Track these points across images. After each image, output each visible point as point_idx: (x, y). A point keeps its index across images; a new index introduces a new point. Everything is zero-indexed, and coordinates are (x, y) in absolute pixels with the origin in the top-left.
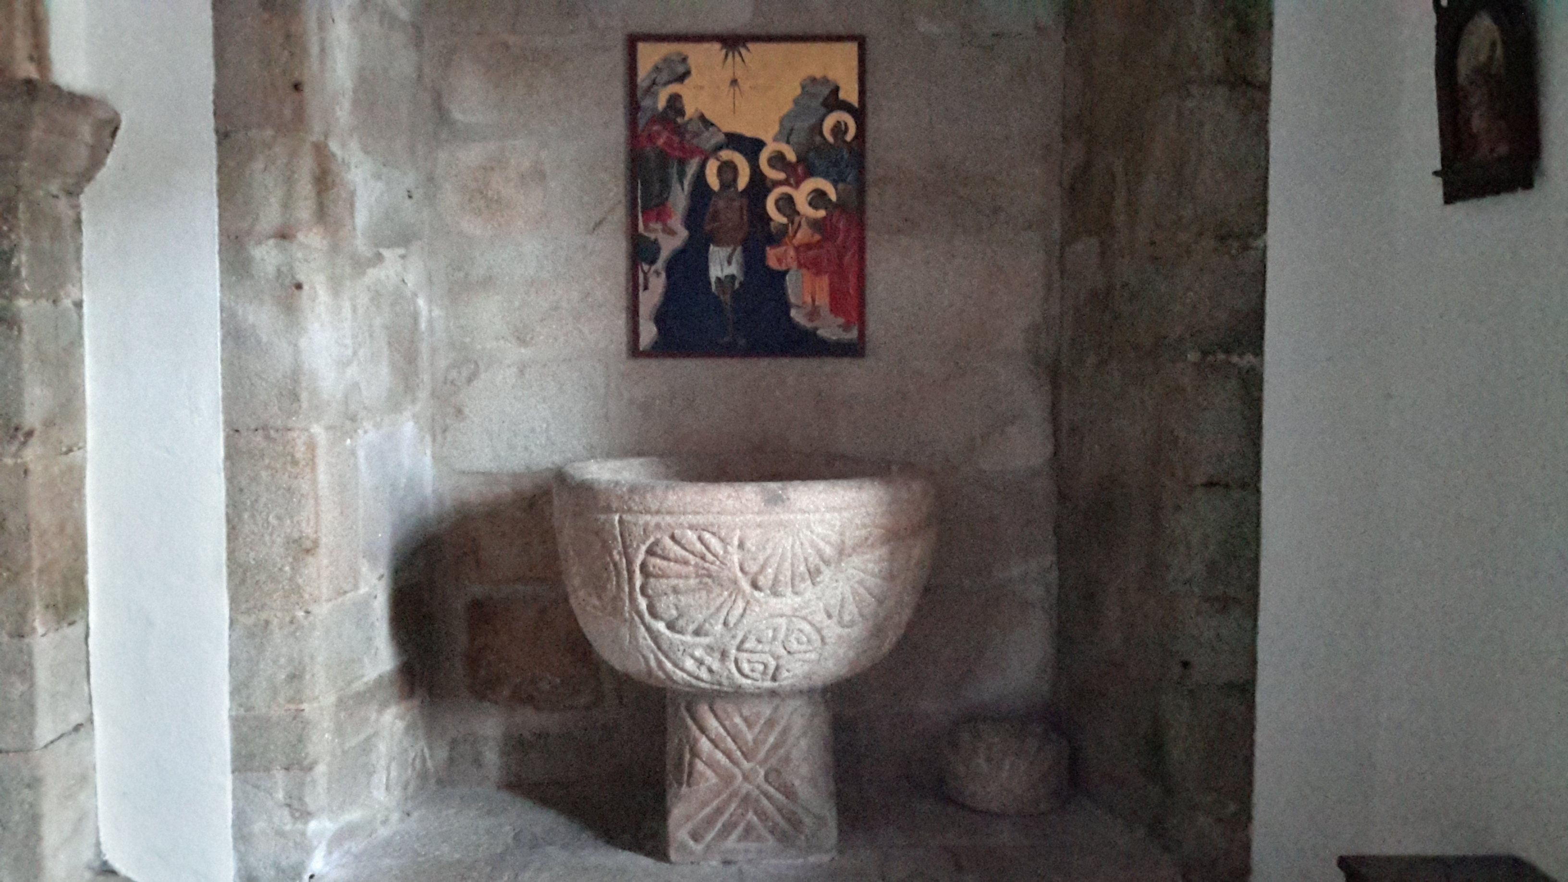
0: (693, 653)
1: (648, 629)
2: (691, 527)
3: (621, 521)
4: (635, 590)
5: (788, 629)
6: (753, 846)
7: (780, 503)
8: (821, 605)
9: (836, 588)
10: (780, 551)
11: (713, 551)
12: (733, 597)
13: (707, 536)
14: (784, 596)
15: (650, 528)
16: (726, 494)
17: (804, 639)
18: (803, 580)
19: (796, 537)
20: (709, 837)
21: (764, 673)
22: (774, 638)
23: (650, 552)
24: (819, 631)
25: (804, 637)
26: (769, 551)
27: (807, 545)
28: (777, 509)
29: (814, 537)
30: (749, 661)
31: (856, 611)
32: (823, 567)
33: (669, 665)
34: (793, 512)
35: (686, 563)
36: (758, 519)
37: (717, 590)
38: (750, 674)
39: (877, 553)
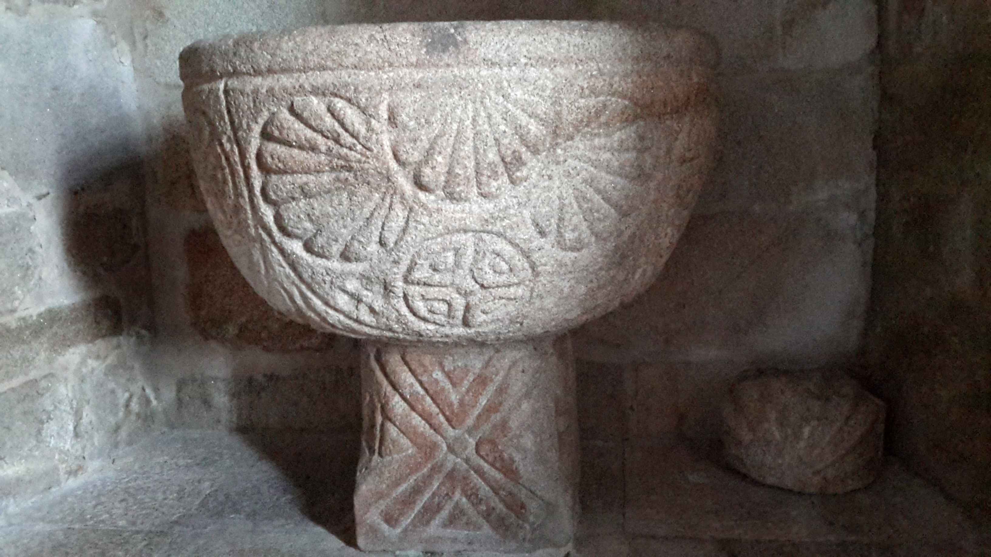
0: (344, 286)
1: (282, 251)
2: (316, 91)
3: (226, 92)
4: (255, 195)
5: (477, 252)
6: (462, 534)
7: (451, 48)
8: (526, 213)
9: (549, 189)
10: (455, 126)
11: (350, 129)
12: (388, 200)
13: (340, 104)
14: (467, 200)
15: (261, 97)
16: (366, 36)
17: (504, 267)
18: (495, 175)
19: (478, 105)
20: (406, 521)
21: (450, 314)
22: (457, 264)
23: (266, 135)
24: (526, 254)
25: (503, 263)
26: (437, 128)
27: (497, 117)
28: (446, 58)
29: (510, 106)
30: (424, 298)
31: (584, 226)
32: (526, 155)
33: (317, 303)
34: (474, 64)
35: (314, 148)
36: (418, 75)
37: (363, 190)
38: (428, 316)
39: (617, 136)
